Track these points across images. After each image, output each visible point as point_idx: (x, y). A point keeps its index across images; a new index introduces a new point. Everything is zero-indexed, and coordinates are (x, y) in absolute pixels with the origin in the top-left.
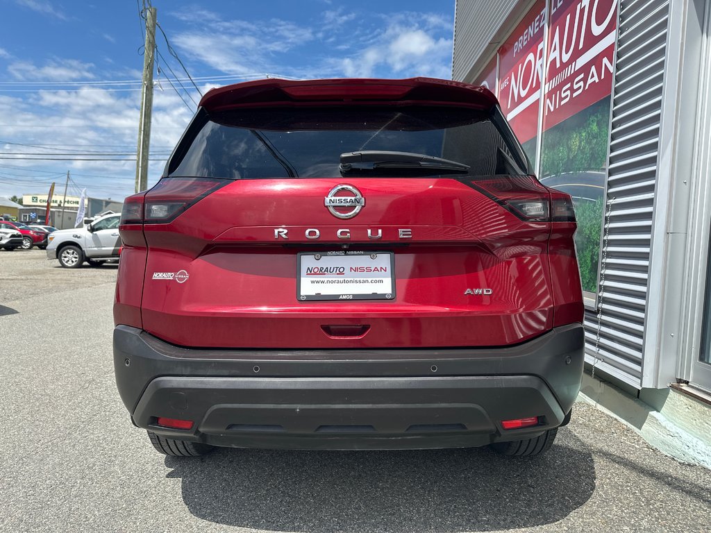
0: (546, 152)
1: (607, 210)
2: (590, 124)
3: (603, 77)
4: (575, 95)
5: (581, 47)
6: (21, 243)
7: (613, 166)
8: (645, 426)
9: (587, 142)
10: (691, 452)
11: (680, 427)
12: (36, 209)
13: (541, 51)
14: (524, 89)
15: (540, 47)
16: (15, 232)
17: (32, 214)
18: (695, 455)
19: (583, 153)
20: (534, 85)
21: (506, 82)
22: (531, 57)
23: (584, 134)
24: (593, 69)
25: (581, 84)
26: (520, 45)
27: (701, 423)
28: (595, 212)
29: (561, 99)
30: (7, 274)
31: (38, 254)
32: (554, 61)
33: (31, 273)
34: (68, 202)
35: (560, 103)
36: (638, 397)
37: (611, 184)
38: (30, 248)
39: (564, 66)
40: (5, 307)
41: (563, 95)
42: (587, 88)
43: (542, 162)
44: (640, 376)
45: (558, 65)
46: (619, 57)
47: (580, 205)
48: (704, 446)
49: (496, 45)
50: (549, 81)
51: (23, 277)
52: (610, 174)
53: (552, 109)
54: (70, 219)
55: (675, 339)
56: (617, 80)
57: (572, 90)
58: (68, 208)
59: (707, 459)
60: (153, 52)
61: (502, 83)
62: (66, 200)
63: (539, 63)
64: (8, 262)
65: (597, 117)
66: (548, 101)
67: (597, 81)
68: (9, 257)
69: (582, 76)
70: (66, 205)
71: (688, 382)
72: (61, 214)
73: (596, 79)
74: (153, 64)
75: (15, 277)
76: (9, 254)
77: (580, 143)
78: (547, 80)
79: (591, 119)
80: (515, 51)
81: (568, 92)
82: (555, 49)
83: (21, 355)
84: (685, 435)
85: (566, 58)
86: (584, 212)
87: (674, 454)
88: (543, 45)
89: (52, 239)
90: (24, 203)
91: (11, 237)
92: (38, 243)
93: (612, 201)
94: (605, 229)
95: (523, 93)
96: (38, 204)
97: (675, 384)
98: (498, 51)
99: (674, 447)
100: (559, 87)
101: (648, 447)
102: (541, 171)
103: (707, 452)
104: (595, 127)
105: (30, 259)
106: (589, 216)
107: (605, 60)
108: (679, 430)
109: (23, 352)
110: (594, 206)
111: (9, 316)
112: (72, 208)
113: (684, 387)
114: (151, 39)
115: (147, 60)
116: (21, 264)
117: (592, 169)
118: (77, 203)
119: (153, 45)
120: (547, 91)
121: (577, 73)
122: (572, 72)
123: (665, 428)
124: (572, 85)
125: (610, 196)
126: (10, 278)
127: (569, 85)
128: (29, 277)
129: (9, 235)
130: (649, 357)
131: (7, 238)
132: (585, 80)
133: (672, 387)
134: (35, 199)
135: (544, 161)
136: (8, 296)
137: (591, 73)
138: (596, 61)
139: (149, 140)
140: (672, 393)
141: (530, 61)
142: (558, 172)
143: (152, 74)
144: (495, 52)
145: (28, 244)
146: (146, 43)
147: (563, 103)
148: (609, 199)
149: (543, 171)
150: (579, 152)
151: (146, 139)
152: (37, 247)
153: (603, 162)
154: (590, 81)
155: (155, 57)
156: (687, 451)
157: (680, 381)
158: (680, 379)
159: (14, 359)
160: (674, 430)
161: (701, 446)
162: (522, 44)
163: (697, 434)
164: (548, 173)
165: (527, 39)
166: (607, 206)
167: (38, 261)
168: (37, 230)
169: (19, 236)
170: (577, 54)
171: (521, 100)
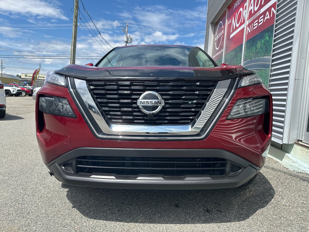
0: (247, 50)
1: (271, 72)
2: (265, 37)
3: (271, 16)
4: (259, 25)
5: (263, 4)
6: (21, 93)
7: (274, 53)
8: (284, 160)
9: (264, 45)
10: (301, 168)
11: (297, 159)
12: (27, 80)
13: (246, 6)
14: (238, 24)
15: (245, 5)
16: (19, 89)
17: (25, 82)
18: (303, 169)
19: (262, 49)
20: (242, 22)
21: (230, 21)
22: (241, 9)
23: (263, 41)
24: (268, 13)
25: (262, 20)
26: (237, 5)
27: (306, 156)
28: (266, 74)
29: (254, 27)
30: (17, 105)
31: (28, 98)
32: (251, 10)
33: (27, 105)
34: (40, 77)
35: (253, 29)
36: (281, 149)
37: (273, 61)
38: (25, 96)
39: (255, 12)
40: (18, 117)
41: (254, 25)
42: (265, 21)
43: (245, 55)
44: (282, 139)
45: (253, 12)
46: (278, 7)
47: (260, 72)
48: (307, 165)
49: (226, 5)
50: (249, 20)
51: (23, 107)
52: (273, 57)
53: (250, 31)
54: (41, 84)
55: (297, 123)
56: (277, 16)
57: (258, 23)
58: (40, 80)
59: (308, 170)
60: (78, 10)
61: (228, 22)
62: (39, 76)
63: (244, 12)
64: (17, 101)
65: (268, 33)
66: (248, 28)
67: (269, 18)
68: (17, 99)
69: (263, 16)
70: (39, 78)
71: (302, 141)
72: (37, 82)
73: (269, 17)
74: (77, 16)
75: (20, 106)
76: (17, 98)
77: (261, 45)
78: (248, 19)
79: (266, 34)
80: (235, 7)
81: (257, 24)
82: (252, 5)
83: (28, 133)
84: (299, 162)
85: (256, 9)
86: (262, 74)
87: (295, 170)
88: (246, 4)
89: (35, 91)
90: (22, 77)
91: (17, 91)
92: (29, 93)
93: (273, 68)
94: (270, 80)
95: (237, 26)
96: (28, 78)
97: (297, 142)
98: (227, 7)
99: (295, 167)
100: (253, 22)
101: (284, 168)
102: (244, 58)
103: (308, 167)
104: (267, 38)
105: (26, 100)
106: (264, 76)
107: (273, 9)
108: (297, 160)
109: (28, 132)
110: (266, 71)
111: (20, 120)
112: (42, 80)
113: (300, 143)
114: (77, 5)
115: (75, 14)
116: (22, 102)
117: (266, 56)
118: (44, 77)
119: (77, 7)
120: (247, 24)
121: (261, 15)
122: (259, 15)
123: (292, 160)
124: (258, 21)
125: (272, 66)
126: (18, 107)
127: (257, 21)
128: (26, 106)
129: (17, 90)
130: (286, 131)
131: (16, 91)
132: (264, 18)
133: (295, 143)
134: (26, 76)
135: (245, 54)
136: (18, 113)
137: (267, 15)
138: (269, 10)
139: (75, 49)
140: (295, 145)
141: (241, 11)
142: (251, 58)
143: (77, 20)
144: (226, 8)
145: (24, 94)
146: (75, 6)
147: (254, 28)
148: (272, 67)
149: (245, 58)
150: (261, 49)
151: (74, 48)
152: (28, 96)
153: (270, 52)
154: (266, 18)
155: (78, 13)
156: (300, 168)
157: (299, 141)
158: (299, 140)
159: (25, 134)
160: (295, 160)
161: (306, 165)
162: (238, 4)
163: (304, 161)
164: (247, 59)
165: (240, 2)
166: (271, 70)
167: (29, 101)
168: (28, 88)
169: (21, 90)
170: (261, 7)
171: (236, 28)
